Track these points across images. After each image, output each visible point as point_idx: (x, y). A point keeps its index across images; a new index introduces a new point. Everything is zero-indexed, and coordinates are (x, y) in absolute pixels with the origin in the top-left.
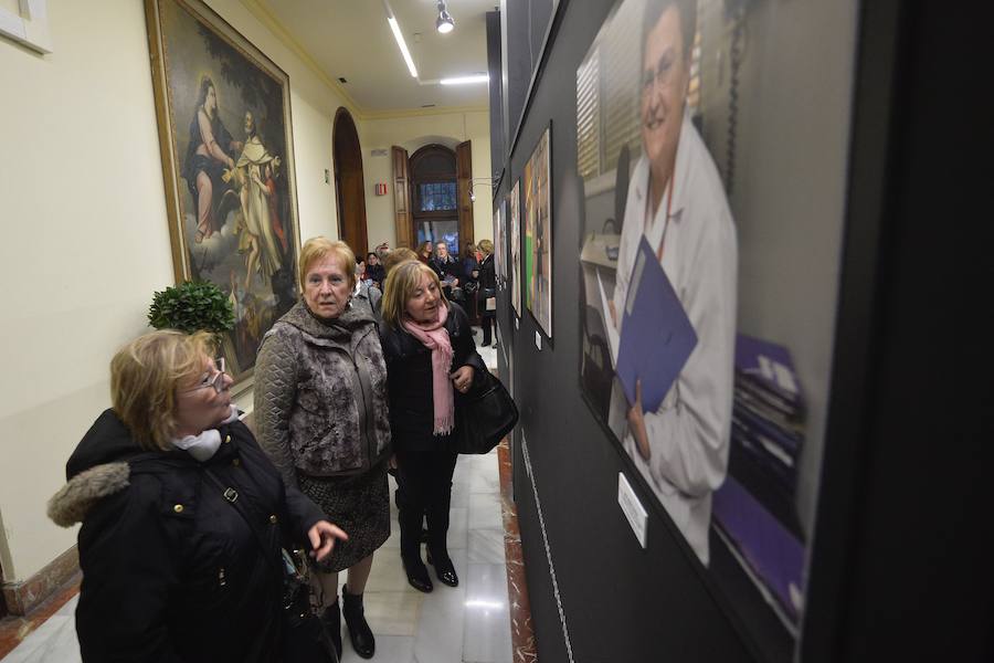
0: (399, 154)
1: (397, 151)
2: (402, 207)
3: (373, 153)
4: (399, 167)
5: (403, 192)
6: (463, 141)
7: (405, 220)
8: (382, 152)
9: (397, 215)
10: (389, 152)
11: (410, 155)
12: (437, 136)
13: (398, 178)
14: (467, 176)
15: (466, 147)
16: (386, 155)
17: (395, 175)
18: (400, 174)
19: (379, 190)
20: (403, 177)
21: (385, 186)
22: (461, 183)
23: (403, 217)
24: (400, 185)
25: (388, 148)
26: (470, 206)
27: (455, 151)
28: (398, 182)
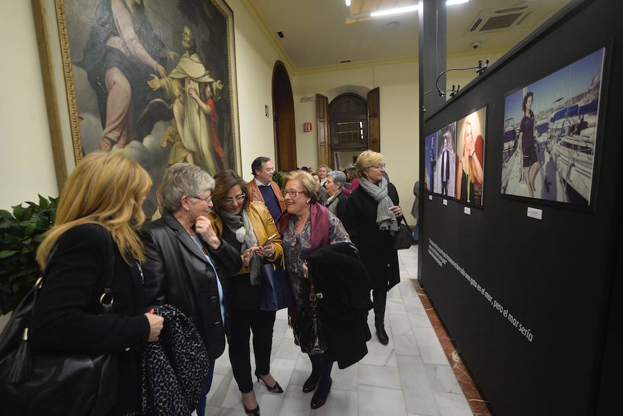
0: (321, 100)
1: (320, 98)
2: (323, 140)
3: (302, 100)
4: (322, 110)
5: (324, 131)
6: (372, 88)
7: (325, 150)
8: (309, 99)
9: (319, 146)
10: (314, 99)
11: (329, 101)
12: (351, 86)
13: (320, 118)
14: (376, 115)
15: (375, 93)
16: (312, 101)
17: (319, 116)
18: (322, 116)
19: (306, 128)
20: (324, 118)
21: (311, 125)
22: (371, 121)
23: (323, 148)
24: (322, 124)
25: (313, 95)
26: (378, 139)
27: (366, 98)
28: (320, 121)
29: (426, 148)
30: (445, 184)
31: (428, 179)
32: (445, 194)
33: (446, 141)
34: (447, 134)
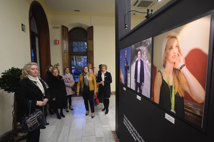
0: (64, 29)
1: (64, 28)
2: (65, 49)
3: (54, 27)
4: (65, 34)
5: (66, 45)
6: (90, 26)
7: (66, 55)
8: (58, 28)
9: (63, 52)
10: (60, 28)
11: (69, 30)
12: (80, 23)
13: (64, 38)
14: (92, 39)
15: (91, 28)
16: (59, 29)
17: (63, 37)
18: (65, 37)
19: (56, 42)
20: (66, 38)
21: (58, 41)
22: (89, 42)
23: (65, 54)
24: (65, 41)
25: (60, 26)
26: (93, 51)
27: (87, 30)
28: (64, 40)
29: (121, 57)
30: (139, 85)
31: (122, 77)
32: (138, 91)
33: (139, 53)
34: (143, 48)
